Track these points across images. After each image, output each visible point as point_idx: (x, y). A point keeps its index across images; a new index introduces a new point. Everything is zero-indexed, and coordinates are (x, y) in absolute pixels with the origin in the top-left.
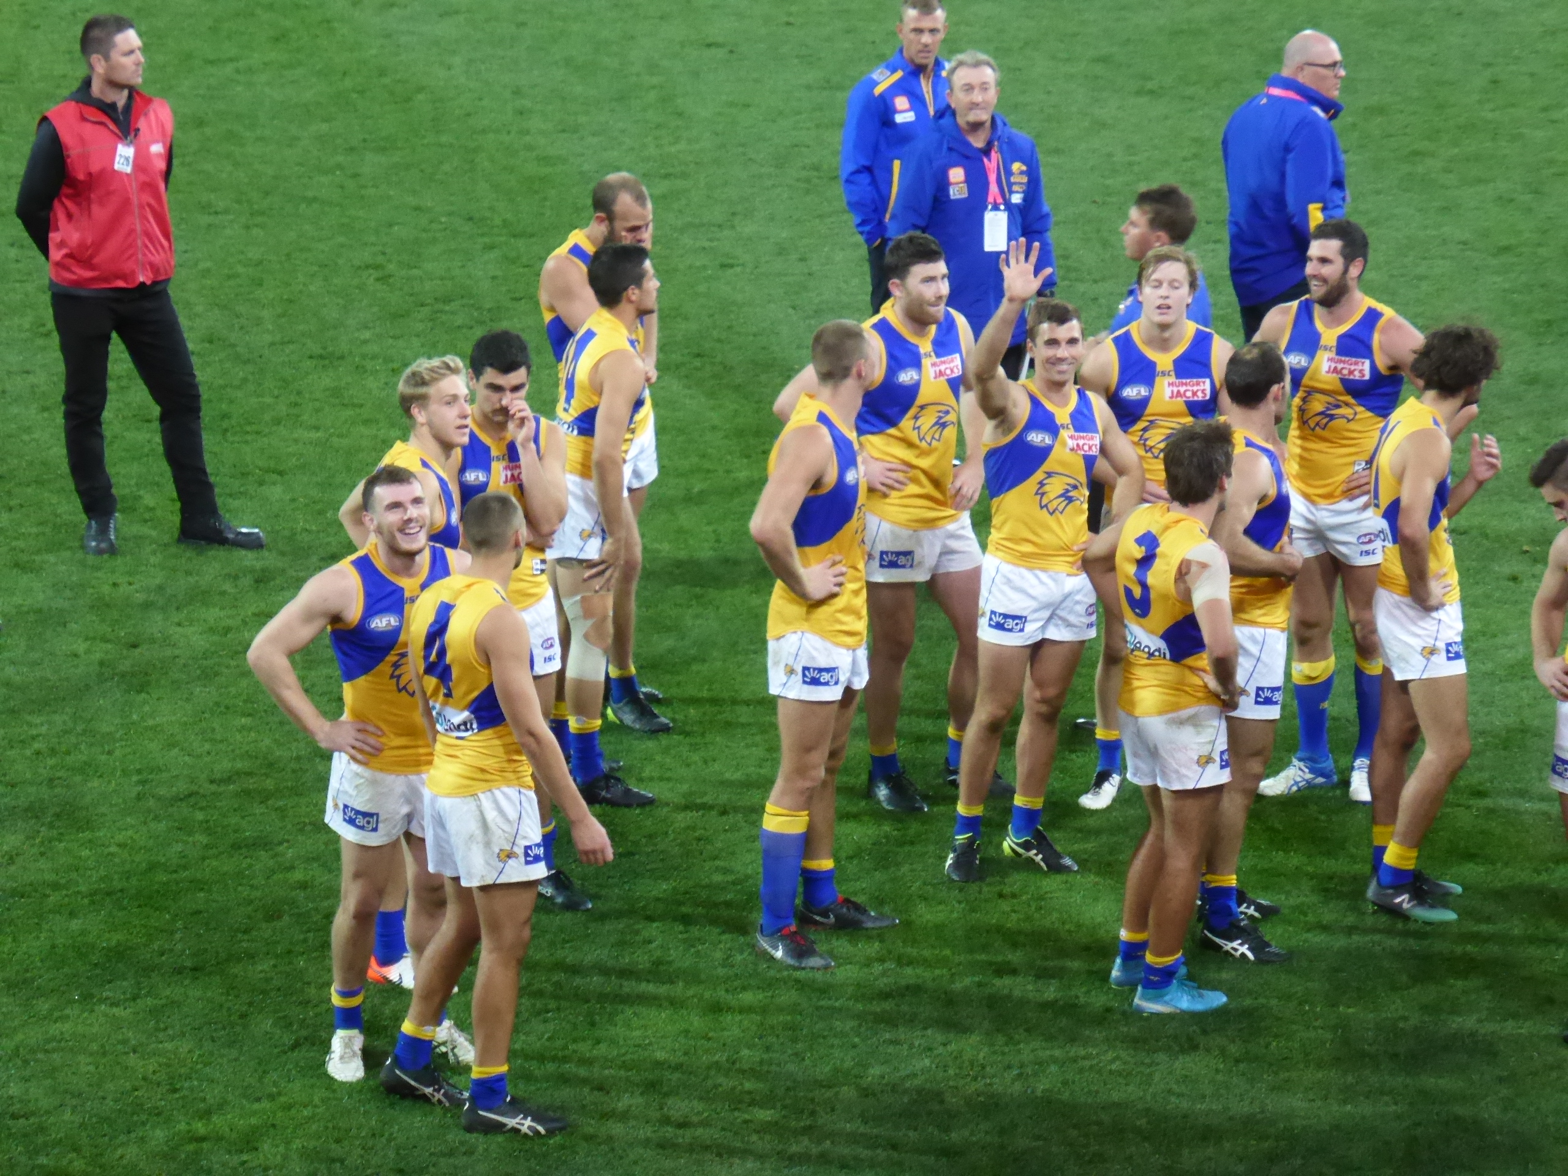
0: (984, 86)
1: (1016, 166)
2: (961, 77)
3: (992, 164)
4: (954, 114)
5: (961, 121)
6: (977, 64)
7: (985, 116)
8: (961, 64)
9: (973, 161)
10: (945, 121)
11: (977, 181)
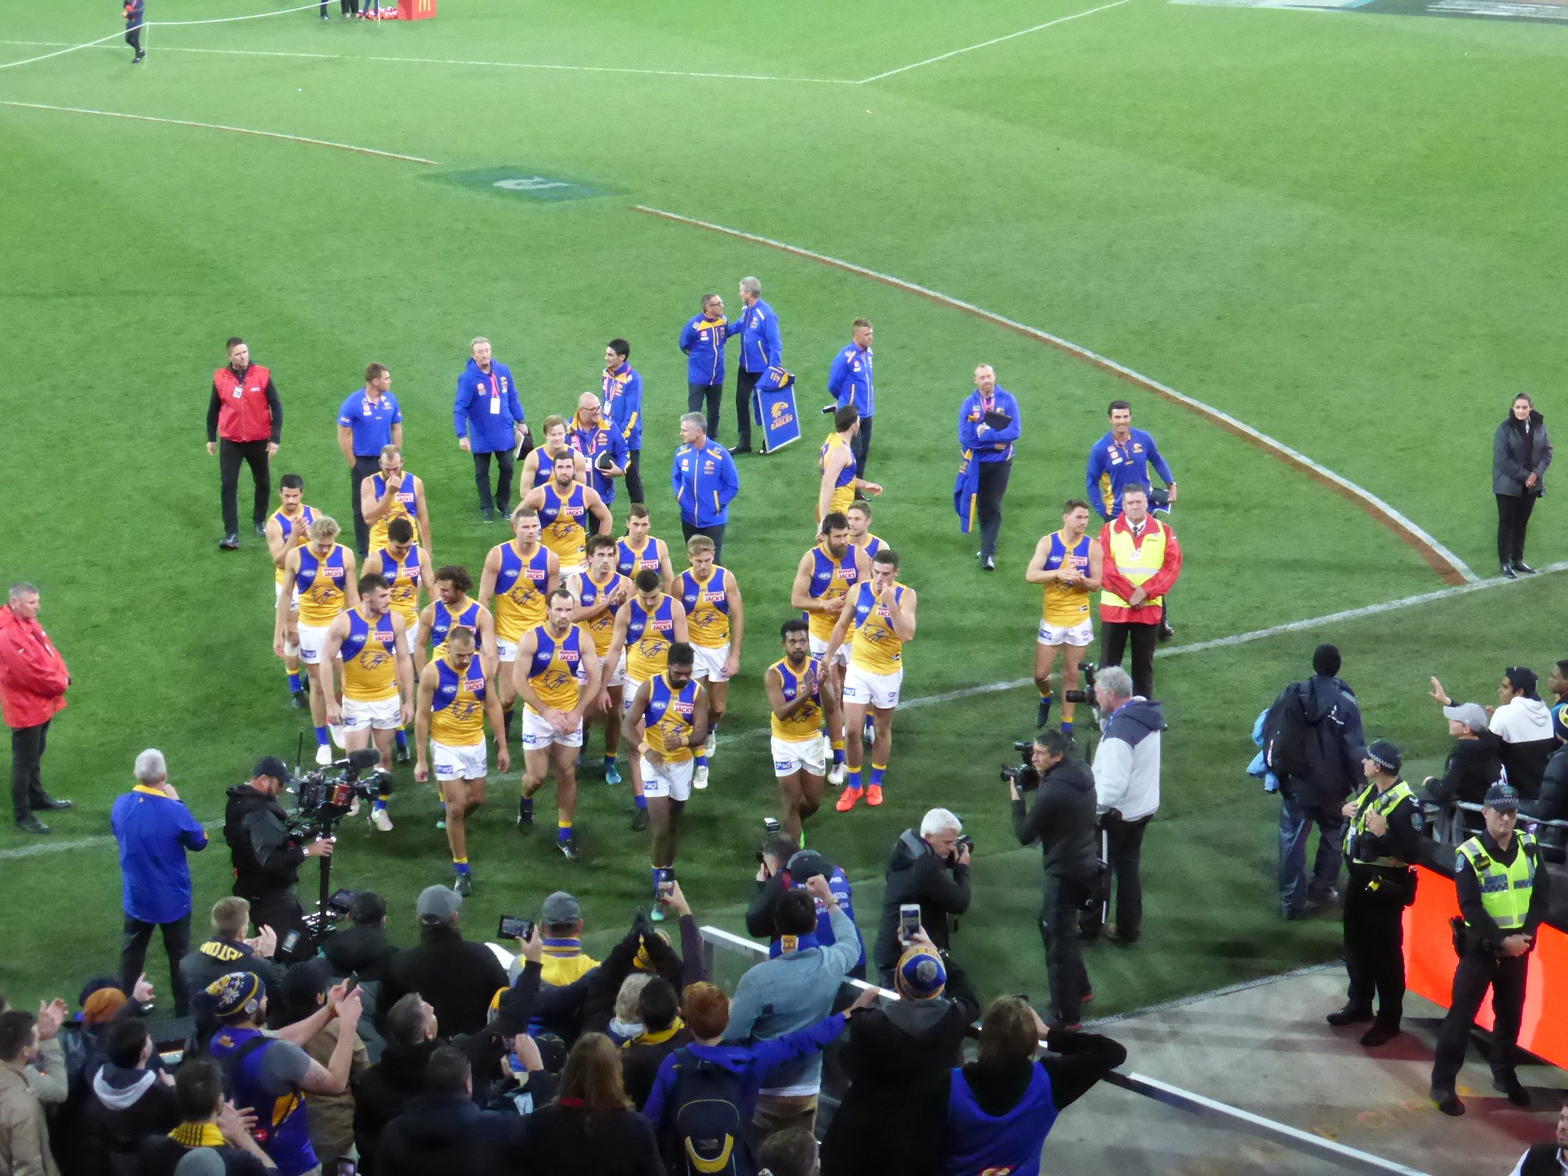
0: (487, 350)
1: (503, 379)
2: (477, 347)
3: (493, 379)
4: (475, 361)
5: (478, 364)
6: (482, 342)
7: (488, 362)
8: (476, 342)
9: (486, 379)
10: (472, 365)
11: (488, 387)
